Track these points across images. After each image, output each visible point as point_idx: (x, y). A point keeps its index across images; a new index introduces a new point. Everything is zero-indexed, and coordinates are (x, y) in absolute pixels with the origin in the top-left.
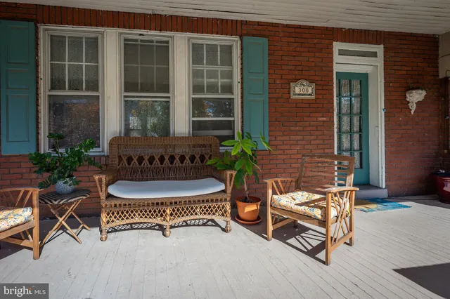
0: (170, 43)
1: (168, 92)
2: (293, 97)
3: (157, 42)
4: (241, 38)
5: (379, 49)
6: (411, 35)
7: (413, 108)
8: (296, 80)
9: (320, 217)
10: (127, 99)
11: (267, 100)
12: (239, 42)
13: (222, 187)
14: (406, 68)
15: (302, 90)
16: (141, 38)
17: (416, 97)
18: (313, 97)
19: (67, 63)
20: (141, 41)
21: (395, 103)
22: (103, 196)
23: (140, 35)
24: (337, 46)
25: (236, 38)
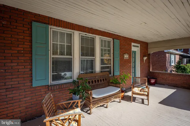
0: (95, 38)
1: (94, 56)
2: (124, 58)
3: (90, 38)
4: (113, 39)
5: (139, 45)
6: (144, 42)
7: (144, 61)
8: (125, 53)
9: (147, 94)
10: (81, 59)
11: (119, 59)
12: (112, 40)
13: (119, 89)
14: (143, 51)
15: (126, 56)
16: (86, 36)
17: (145, 58)
18: (128, 58)
19: (59, 43)
20: (86, 37)
21: (142, 60)
22: (91, 98)
23: (86, 35)
24: (133, 44)
25: (111, 39)
